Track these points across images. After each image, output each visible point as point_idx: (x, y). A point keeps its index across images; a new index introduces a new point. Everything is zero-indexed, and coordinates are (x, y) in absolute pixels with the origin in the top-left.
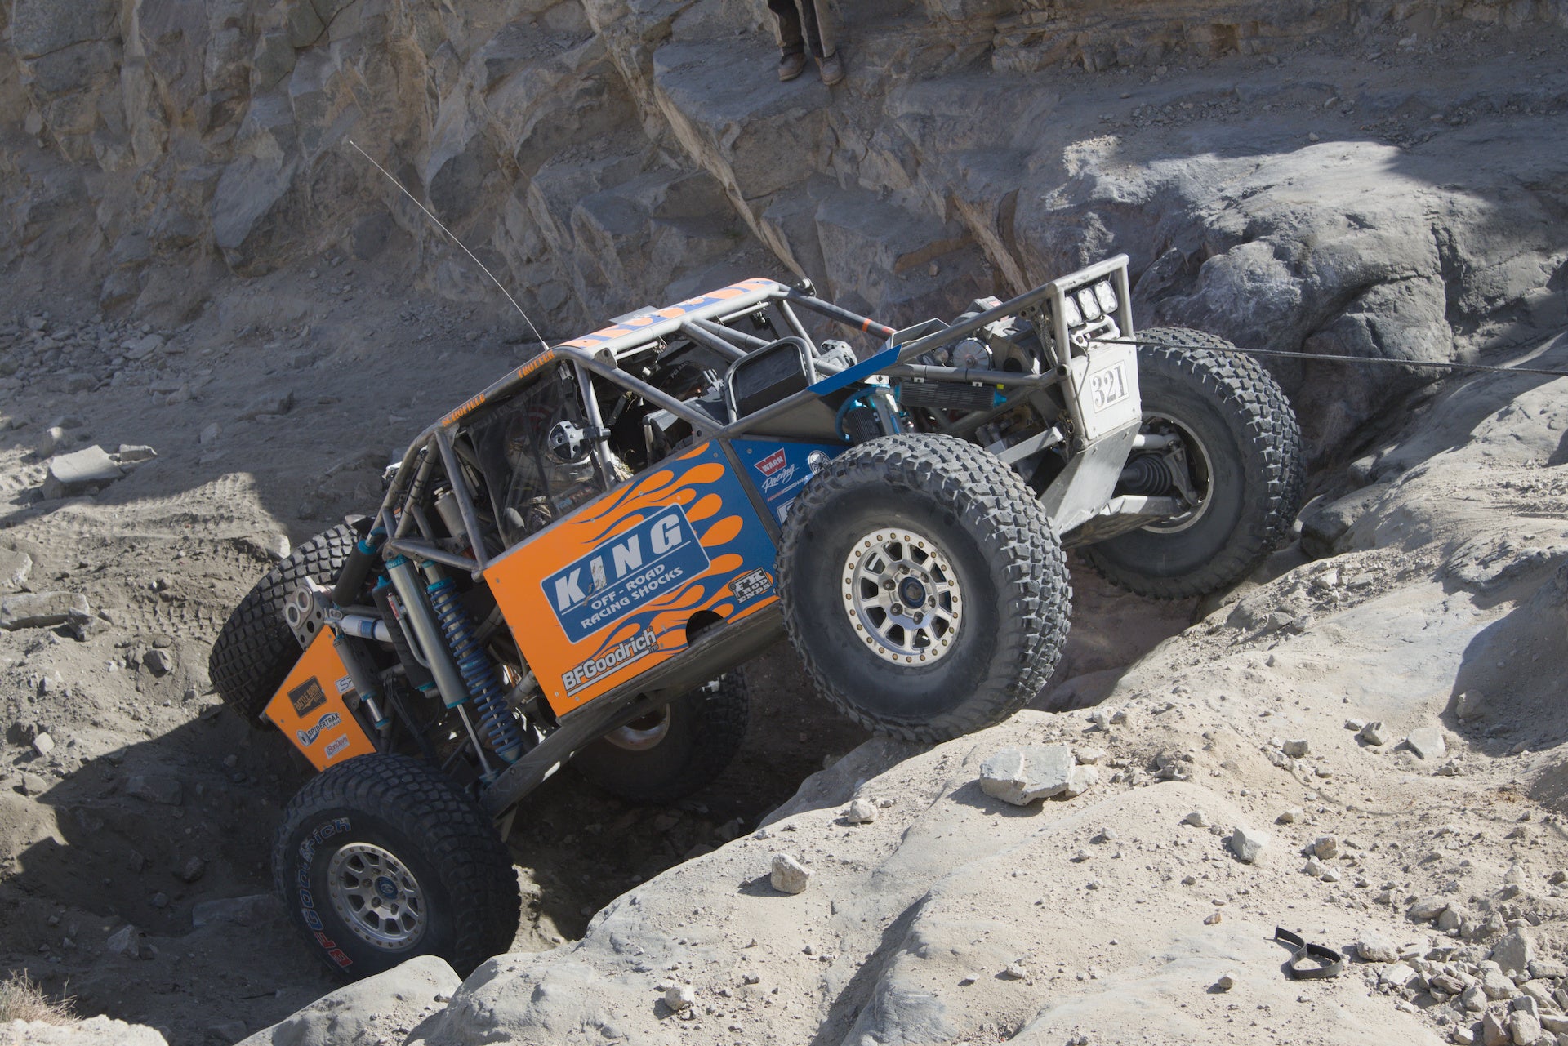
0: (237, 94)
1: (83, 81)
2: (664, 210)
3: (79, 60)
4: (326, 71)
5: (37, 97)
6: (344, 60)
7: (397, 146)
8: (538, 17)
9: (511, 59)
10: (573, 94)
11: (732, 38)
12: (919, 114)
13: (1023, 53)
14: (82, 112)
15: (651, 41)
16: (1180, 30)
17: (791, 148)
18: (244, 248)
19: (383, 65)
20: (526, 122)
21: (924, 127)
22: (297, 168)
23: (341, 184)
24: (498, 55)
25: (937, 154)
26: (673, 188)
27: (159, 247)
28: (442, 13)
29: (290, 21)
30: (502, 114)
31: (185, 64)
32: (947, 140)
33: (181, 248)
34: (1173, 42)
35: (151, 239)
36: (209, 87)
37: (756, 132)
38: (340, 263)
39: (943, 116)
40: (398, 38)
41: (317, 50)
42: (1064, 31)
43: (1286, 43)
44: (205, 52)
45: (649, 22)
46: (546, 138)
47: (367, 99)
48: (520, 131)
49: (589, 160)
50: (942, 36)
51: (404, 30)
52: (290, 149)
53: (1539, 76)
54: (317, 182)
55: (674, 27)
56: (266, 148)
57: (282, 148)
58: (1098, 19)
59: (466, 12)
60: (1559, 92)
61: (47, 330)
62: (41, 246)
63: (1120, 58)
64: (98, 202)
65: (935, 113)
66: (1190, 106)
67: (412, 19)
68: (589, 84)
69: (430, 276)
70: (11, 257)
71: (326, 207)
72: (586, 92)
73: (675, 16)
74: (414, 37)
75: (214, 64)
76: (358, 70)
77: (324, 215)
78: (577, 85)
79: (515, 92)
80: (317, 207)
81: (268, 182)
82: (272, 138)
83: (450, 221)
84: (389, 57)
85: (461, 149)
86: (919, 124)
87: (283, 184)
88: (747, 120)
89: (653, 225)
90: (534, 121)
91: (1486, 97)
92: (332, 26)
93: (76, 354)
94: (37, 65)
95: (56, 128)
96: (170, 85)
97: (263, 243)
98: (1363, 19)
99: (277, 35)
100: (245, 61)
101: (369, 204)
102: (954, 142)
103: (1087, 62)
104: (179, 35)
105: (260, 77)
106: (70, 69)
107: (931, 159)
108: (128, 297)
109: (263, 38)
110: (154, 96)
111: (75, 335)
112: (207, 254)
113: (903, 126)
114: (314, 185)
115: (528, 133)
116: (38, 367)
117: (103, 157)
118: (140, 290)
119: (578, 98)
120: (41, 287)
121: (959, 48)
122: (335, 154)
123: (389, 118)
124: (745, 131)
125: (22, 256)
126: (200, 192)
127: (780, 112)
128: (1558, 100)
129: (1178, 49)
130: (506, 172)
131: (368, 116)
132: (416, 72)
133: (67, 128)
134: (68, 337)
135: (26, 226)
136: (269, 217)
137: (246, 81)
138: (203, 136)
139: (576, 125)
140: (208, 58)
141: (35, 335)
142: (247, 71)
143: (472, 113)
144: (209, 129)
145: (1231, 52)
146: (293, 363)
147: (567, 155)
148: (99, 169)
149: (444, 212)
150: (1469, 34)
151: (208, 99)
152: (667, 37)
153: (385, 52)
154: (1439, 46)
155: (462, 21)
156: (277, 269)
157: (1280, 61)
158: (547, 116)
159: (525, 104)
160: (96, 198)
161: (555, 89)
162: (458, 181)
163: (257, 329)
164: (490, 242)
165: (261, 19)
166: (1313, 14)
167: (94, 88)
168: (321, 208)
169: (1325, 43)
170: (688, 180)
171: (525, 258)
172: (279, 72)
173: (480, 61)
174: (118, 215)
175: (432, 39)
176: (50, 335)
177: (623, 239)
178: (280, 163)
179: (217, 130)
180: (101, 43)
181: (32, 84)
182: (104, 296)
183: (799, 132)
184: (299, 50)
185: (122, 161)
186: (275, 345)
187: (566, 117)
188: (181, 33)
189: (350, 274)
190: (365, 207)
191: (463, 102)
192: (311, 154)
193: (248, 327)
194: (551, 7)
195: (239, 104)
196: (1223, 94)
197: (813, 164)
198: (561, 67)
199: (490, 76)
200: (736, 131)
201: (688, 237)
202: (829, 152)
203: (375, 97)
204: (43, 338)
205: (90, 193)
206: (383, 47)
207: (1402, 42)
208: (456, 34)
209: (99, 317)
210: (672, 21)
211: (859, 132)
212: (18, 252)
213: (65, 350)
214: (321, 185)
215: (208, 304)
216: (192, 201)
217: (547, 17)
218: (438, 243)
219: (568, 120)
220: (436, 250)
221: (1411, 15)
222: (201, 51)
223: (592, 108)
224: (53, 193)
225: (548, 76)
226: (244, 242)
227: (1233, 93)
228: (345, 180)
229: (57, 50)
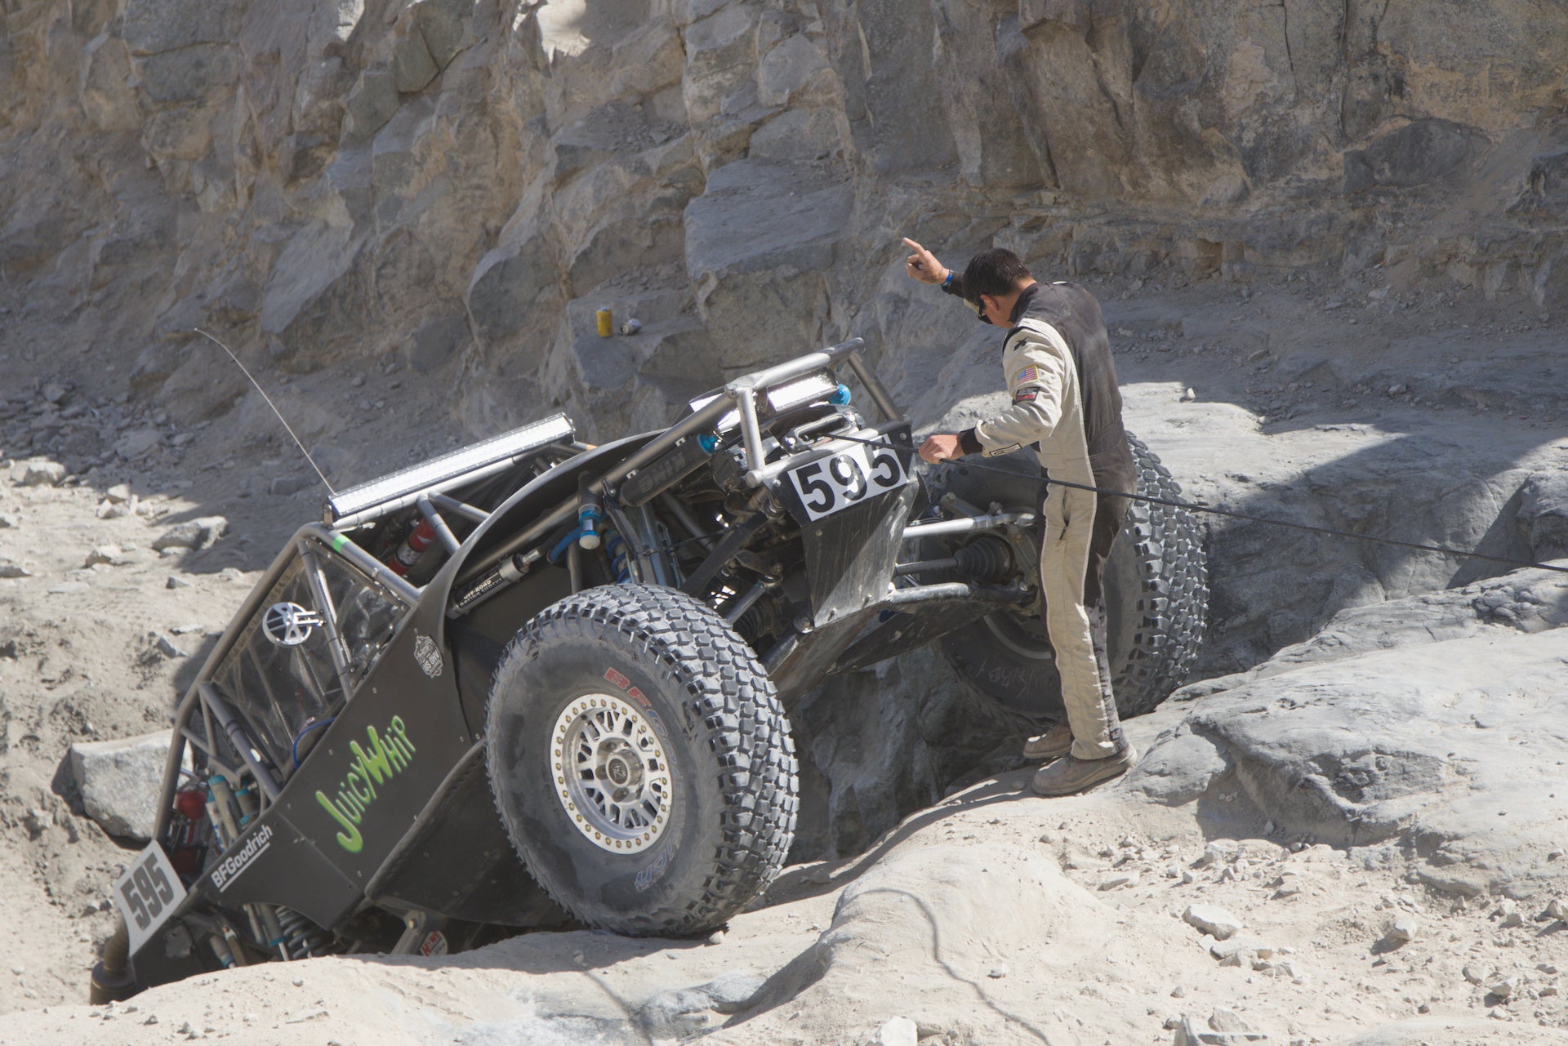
0: (327, 140)
1: (199, 92)
2: (655, 365)
3: (199, 65)
4: (423, 127)
5: (141, 105)
6: (440, 117)
7: (488, 233)
8: (645, 99)
9: (587, 149)
10: (650, 202)
11: (808, 162)
12: (897, 295)
13: (1017, 239)
14: (191, 132)
15: (728, 151)
16: (1170, 239)
17: (779, 312)
18: (287, 334)
19: (480, 130)
20: (589, 229)
21: (894, 312)
22: (365, 244)
23: (414, 272)
24: (575, 141)
25: (898, 346)
26: (669, 340)
27: (209, 319)
28: (541, 77)
29: (396, 58)
30: (566, 215)
31: (278, 93)
32: (911, 332)
33: (235, 324)
34: (1163, 252)
35: (204, 307)
36: (297, 127)
37: (735, 287)
38: (395, 371)
39: (918, 301)
40: (498, 99)
41: (426, 99)
42: (1065, 219)
43: (1269, 273)
44: (297, 82)
45: (728, 128)
46: (608, 253)
47: (457, 170)
48: (580, 239)
49: (641, 289)
50: (960, 203)
51: (504, 91)
52: (362, 219)
53: (1455, 360)
54: (384, 265)
55: (755, 139)
56: (336, 213)
57: (352, 216)
58: (1097, 211)
59: (566, 80)
60: (1456, 383)
61: (61, 403)
62: (109, 295)
63: (1099, 261)
64: (182, 249)
65: (913, 296)
66: (1129, 333)
67: (512, 80)
68: (670, 192)
69: (464, 404)
70: (77, 303)
71: (392, 298)
72: (664, 202)
73: (757, 125)
74: (512, 102)
75: (305, 99)
76: (452, 131)
77: (389, 308)
78: (655, 192)
79: (582, 190)
80: (380, 296)
81: (331, 257)
82: (343, 202)
83: (492, 339)
84: (489, 121)
85: (516, 253)
86: (891, 308)
87: (346, 262)
88: (726, 271)
89: (637, 381)
90: (597, 229)
91: (1389, 377)
92: (448, 71)
93: (69, 439)
94: (145, 66)
95: (156, 147)
96: (260, 115)
97: (310, 333)
98: (1351, 257)
99: (378, 73)
100: (342, 101)
101: (446, 301)
102: (916, 336)
103: (1070, 260)
104: (276, 55)
105: (352, 123)
106: (185, 76)
107: (891, 352)
108: (160, 377)
109: (362, 74)
110: (249, 128)
111: (84, 415)
112: (262, 335)
113: (878, 306)
114: (379, 270)
115: (587, 244)
116: (21, 448)
117: (202, 192)
118: (175, 369)
119: (654, 208)
120: (86, 347)
121: (974, 220)
122: (410, 234)
123: (482, 197)
124: (722, 284)
125: (89, 304)
126: (267, 255)
127: (767, 268)
128: (1452, 391)
129: (1166, 262)
130: (564, 288)
131: (456, 191)
132: (518, 146)
133: (170, 150)
134: (75, 416)
135: (96, 267)
136: (322, 301)
137: (340, 125)
138: (285, 187)
139: (648, 242)
140: (299, 89)
141: (46, 406)
142: (342, 112)
143: (541, 208)
144: (292, 179)
145: (1215, 275)
146: (273, 488)
147: (627, 278)
148: (197, 208)
149: (485, 328)
150: (1440, 295)
151: (291, 142)
152: (746, 150)
153: (484, 114)
154: (1403, 305)
155: (560, 91)
156: (323, 368)
157: (1250, 295)
158: (612, 226)
159: (590, 207)
160: (182, 244)
161: (630, 193)
162: (506, 291)
163: (270, 440)
164: (536, 372)
165: (371, 50)
166: (1301, 243)
167: (210, 103)
168: (386, 299)
169: (1308, 279)
170: (689, 333)
171: (552, 399)
172: (376, 121)
173: (554, 146)
174: (195, 269)
175: (533, 106)
176: (60, 410)
177: (601, 394)
178: (348, 234)
179: (303, 181)
180: (227, 47)
181: (136, 88)
182: (135, 370)
183: (789, 294)
184: (403, 96)
185: (221, 201)
186: (275, 462)
187: (636, 230)
188: (279, 54)
189: (394, 387)
190: (440, 304)
191: (540, 193)
192: (384, 229)
193: (261, 435)
194: (664, 87)
195: (330, 152)
196: (1168, 326)
197: (806, 337)
198: (642, 169)
199: (560, 166)
200: (713, 283)
201: (668, 404)
202: (819, 325)
203: (467, 168)
204: (52, 412)
205: (178, 236)
206: (482, 108)
207: (1372, 294)
208: (554, 106)
209: (124, 396)
210: (755, 130)
211: (845, 306)
212: (85, 298)
213: (62, 432)
214: (388, 270)
215: (240, 399)
216: (259, 267)
217: (657, 100)
218: (480, 363)
219: (638, 234)
220: (474, 373)
221: (1400, 261)
222: (293, 79)
223: (669, 223)
224: (137, 228)
225: (623, 177)
226: (288, 328)
227: (1179, 324)
228: (419, 267)
229: (173, 50)
